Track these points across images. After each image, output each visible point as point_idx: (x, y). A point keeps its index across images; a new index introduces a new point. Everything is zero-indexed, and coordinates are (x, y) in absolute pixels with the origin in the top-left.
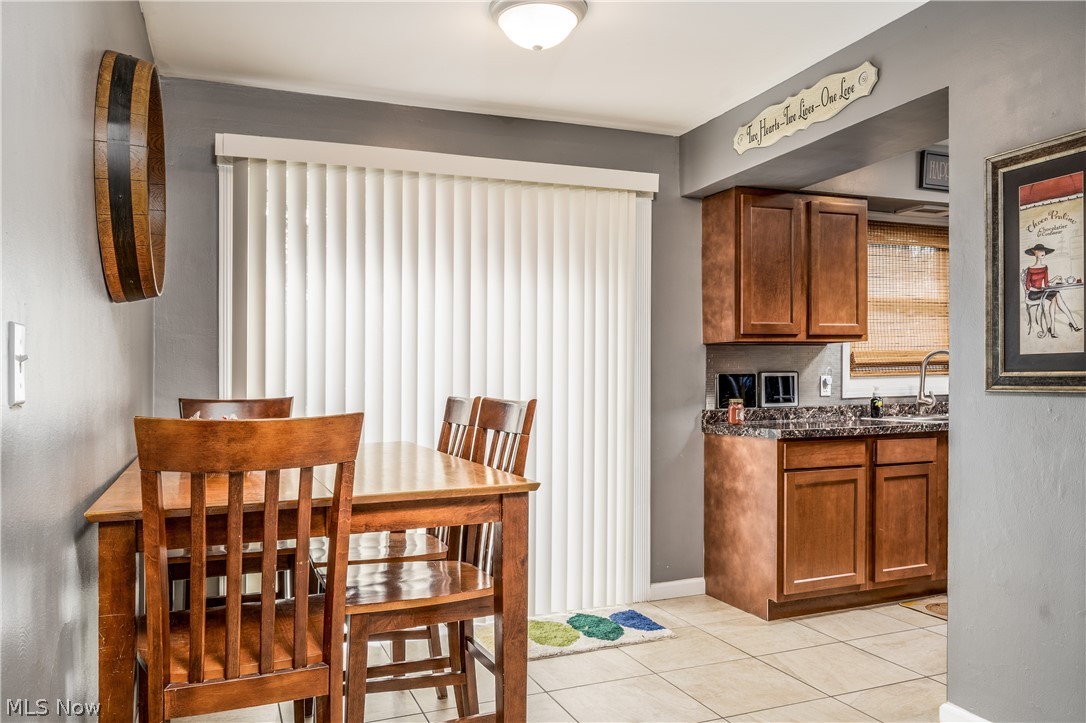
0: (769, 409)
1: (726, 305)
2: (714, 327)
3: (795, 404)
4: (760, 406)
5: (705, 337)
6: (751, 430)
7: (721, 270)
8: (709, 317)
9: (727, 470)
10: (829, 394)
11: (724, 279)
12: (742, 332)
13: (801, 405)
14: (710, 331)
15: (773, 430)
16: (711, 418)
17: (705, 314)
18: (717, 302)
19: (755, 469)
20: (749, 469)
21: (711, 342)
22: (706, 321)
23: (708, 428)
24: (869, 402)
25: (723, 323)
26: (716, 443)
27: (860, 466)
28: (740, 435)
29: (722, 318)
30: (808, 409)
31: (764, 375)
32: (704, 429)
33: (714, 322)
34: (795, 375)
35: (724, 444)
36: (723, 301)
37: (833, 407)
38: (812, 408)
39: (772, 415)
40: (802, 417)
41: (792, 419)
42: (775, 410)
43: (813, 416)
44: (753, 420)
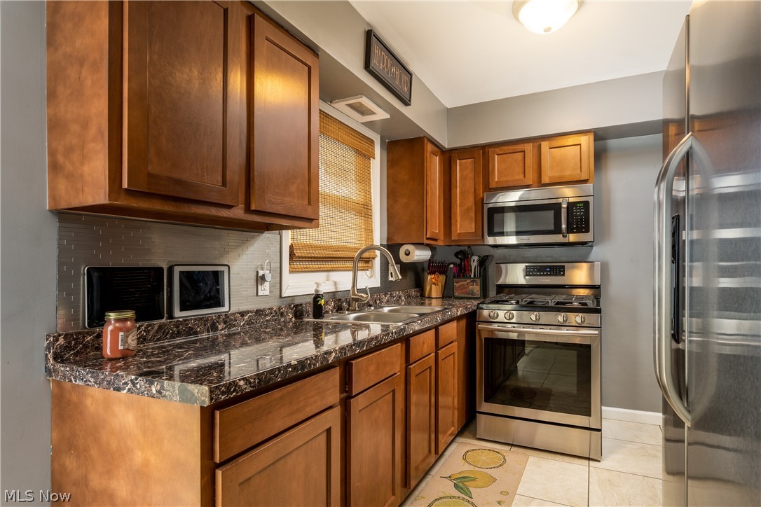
0: (186, 321)
1: (93, 131)
2: (70, 177)
3: (226, 309)
4: (171, 316)
5: (53, 198)
6: (141, 382)
7: (82, 64)
8: (60, 159)
9: (94, 452)
10: (267, 292)
11: (88, 82)
12: (125, 185)
13: (234, 310)
14: (62, 185)
15: (191, 387)
16: (67, 348)
17: (52, 154)
18: (75, 128)
19: (153, 459)
20: (138, 457)
21: (63, 205)
22: (55, 167)
23: (55, 371)
24: (311, 300)
25: (86, 169)
26: (74, 398)
27: (331, 407)
28: (118, 389)
29: (84, 158)
30: (242, 314)
31: (177, 270)
32: (49, 371)
33: (69, 167)
34: (225, 269)
35: (89, 402)
36: (85, 125)
37: (272, 309)
38: (248, 312)
39: (191, 329)
40: (234, 326)
41: (221, 330)
42: (195, 320)
43: (249, 323)
44: (158, 340)
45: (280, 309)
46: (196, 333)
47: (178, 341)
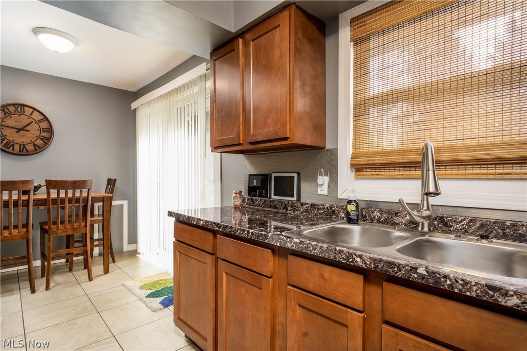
0: (274, 200)
3: (294, 199)
10: (326, 193)
13: (303, 201)
31: (274, 175)
34: (295, 175)
37: (324, 205)
38: (306, 204)
39: (276, 206)
40: (297, 210)
41: (290, 211)
42: (277, 201)
43: (306, 211)
44: (264, 207)
45: (331, 207)
46: (277, 208)
47: (270, 209)
